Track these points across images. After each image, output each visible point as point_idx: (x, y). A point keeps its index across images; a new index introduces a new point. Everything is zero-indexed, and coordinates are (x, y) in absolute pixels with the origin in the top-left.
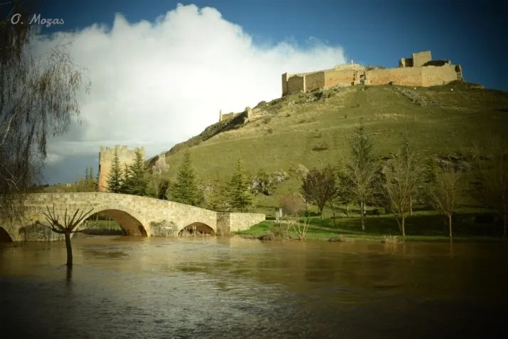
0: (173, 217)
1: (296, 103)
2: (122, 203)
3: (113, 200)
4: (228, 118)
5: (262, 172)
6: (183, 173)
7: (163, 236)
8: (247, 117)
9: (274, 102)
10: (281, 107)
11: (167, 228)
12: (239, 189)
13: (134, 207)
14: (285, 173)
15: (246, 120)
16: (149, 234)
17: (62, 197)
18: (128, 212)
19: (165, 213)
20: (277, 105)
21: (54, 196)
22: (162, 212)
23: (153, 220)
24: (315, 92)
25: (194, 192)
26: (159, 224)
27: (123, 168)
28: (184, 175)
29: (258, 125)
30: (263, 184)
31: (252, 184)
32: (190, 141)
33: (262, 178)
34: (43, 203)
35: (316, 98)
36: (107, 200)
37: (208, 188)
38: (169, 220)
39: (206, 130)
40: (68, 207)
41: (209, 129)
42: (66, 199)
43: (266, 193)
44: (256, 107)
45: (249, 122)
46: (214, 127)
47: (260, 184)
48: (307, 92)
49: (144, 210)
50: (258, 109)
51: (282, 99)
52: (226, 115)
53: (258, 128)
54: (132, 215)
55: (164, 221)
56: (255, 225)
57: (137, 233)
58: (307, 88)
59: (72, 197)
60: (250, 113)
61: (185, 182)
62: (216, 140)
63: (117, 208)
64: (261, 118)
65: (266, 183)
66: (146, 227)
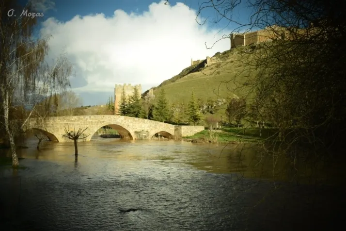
0: (148, 128)
1: (238, 53)
2: (118, 121)
3: (113, 119)
4: (196, 63)
5: (210, 99)
6: (160, 101)
7: (142, 139)
8: (206, 63)
9: (225, 53)
10: (228, 56)
11: (144, 135)
12: (192, 110)
13: (125, 122)
14: (224, 100)
15: (206, 65)
16: (134, 138)
17: (84, 118)
18: (122, 126)
19: (143, 126)
20: (226, 55)
21: (80, 117)
22: (141, 126)
23: (136, 130)
24: (251, 45)
25: (167, 112)
26: (139, 132)
27: (127, 97)
28: (161, 102)
29: (212, 69)
30: (210, 107)
31: (203, 107)
32: (173, 78)
33: (210, 103)
34: (75, 121)
35: (251, 49)
36: (109, 119)
37: (177, 110)
38: (146, 130)
39: (183, 71)
40: (88, 123)
41: (184, 71)
42: (87, 119)
43: (211, 112)
44: (214, 56)
45: (207, 66)
46: (188, 69)
47: (208, 107)
48: (246, 46)
49: (131, 125)
50: (215, 58)
51: (230, 51)
52: (195, 61)
53: (212, 71)
54: (124, 127)
55: (143, 130)
56: (198, 133)
57: (128, 138)
58: (246, 43)
59: (90, 117)
60: (208, 61)
61: (162, 106)
62: (186, 79)
63: (115, 123)
64: (215, 64)
65: (212, 107)
66: (132, 134)
